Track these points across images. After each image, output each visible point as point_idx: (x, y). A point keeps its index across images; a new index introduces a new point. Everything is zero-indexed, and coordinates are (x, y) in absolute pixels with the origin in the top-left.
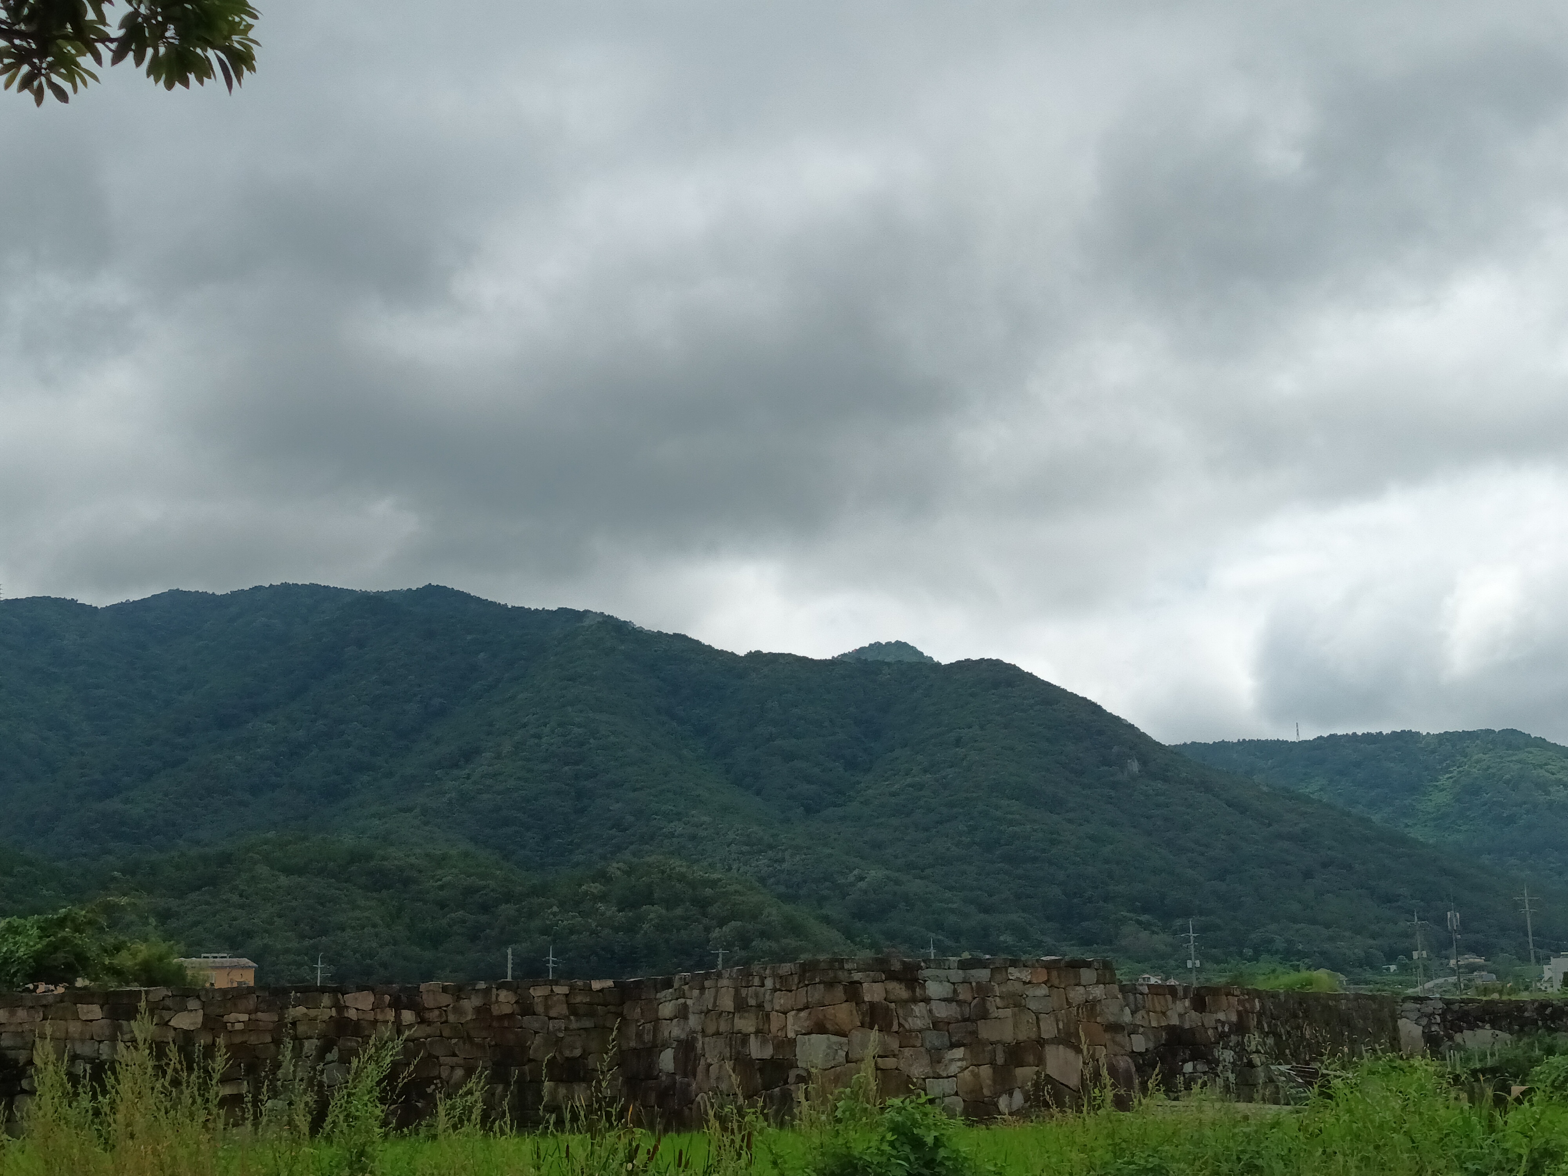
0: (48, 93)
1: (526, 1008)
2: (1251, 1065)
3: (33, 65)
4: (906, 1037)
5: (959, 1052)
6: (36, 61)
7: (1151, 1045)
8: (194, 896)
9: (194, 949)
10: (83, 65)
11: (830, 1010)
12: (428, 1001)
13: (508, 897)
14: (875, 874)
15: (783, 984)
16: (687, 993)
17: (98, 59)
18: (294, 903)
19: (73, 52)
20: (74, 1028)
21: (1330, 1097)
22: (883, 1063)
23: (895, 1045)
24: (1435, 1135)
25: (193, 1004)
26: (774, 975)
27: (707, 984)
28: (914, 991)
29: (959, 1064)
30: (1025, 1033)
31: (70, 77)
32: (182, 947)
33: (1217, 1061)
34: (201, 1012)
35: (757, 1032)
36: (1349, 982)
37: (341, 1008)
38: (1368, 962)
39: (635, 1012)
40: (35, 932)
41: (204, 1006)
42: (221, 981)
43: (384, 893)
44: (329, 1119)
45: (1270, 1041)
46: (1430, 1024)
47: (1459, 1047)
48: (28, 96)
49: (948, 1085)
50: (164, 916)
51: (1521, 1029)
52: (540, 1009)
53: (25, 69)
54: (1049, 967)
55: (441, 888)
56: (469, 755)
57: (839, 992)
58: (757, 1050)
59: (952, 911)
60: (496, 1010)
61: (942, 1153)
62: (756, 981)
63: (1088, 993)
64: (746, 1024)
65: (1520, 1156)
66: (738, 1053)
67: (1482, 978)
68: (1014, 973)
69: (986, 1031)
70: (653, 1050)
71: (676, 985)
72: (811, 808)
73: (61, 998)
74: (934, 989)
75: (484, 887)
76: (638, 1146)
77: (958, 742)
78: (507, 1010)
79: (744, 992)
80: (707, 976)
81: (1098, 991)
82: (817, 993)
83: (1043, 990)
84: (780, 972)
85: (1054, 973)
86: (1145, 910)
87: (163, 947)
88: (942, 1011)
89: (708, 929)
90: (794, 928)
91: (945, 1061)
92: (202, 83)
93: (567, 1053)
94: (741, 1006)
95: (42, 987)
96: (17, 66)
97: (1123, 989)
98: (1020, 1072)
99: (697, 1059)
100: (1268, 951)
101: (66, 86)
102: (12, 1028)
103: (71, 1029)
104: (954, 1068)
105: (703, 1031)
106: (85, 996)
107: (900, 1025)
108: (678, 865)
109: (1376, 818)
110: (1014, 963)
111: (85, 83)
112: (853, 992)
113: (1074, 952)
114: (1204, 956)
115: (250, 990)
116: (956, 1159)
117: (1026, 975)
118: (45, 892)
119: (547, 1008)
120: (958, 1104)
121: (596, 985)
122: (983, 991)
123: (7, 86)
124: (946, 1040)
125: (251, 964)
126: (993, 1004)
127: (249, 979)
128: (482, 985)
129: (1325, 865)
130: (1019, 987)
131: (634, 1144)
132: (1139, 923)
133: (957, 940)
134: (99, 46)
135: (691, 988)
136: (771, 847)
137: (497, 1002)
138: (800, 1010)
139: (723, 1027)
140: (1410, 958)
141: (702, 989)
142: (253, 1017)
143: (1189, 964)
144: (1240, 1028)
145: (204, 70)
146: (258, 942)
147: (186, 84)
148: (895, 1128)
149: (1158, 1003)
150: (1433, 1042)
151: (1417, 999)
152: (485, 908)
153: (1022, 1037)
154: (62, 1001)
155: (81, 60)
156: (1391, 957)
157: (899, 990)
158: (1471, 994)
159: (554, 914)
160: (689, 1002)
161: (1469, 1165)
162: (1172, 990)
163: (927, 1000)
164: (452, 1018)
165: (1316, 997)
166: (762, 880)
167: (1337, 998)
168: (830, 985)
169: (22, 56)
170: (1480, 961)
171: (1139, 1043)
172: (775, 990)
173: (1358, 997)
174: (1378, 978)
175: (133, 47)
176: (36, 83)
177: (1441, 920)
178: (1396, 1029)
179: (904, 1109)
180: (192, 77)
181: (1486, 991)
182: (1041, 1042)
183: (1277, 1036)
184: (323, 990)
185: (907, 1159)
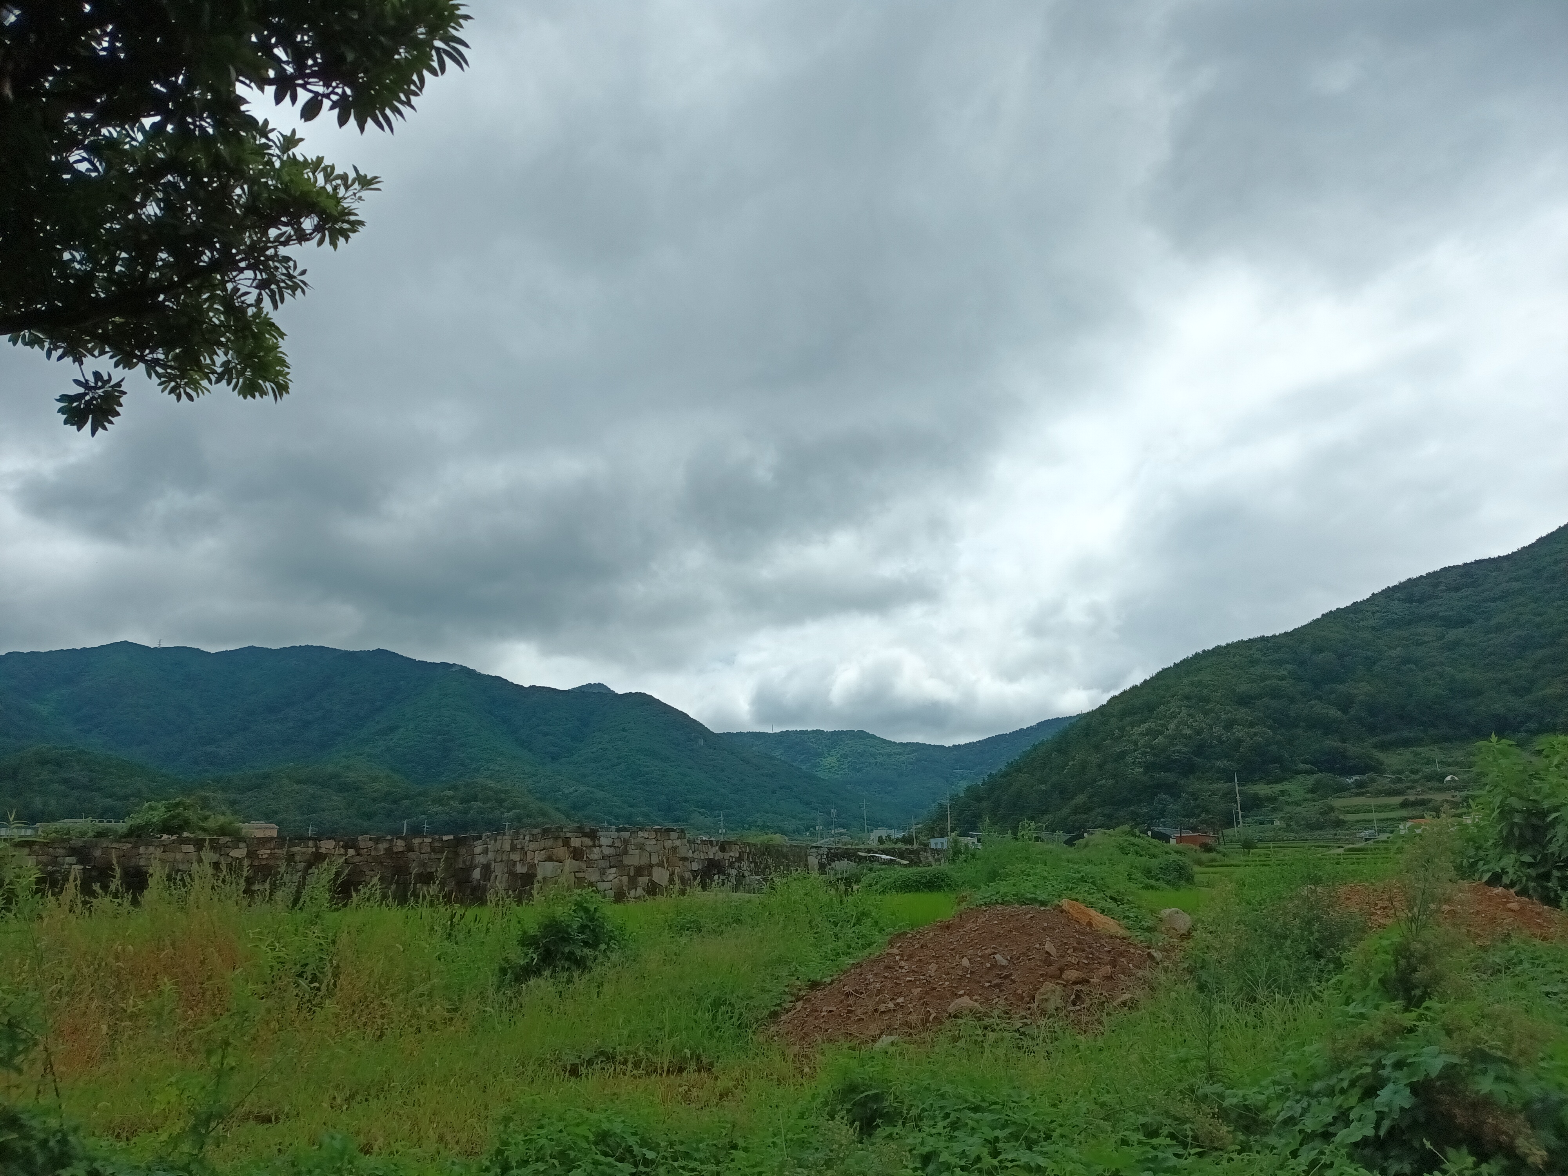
0: (184, 396)
1: (410, 848)
2: (743, 876)
3: (177, 383)
4: (590, 863)
5: (614, 870)
6: (178, 380)
7: (700, 867)
8: (249, 793)
9: (248, 819)
10: (203, 385)
11: (555, 851)
12: (362, 845)
13: (407, 797)
14: (583, 789)
15: (534, 838)
16: (488, 842)
17: (210, 382)
18: (301, 798)
19: (198, 378)
20: (179, 856)
21: (774, 889)
22: (578, 875)
23: (584, 866)
24: (818, 906)
25: (242, 845)
26: (530, 834)
27: (498, 838)
28: (594, 843)
29: (613, 875)
30: (644, 861)
31: (196, 390)
32: (241, 818)
33: (729, 875)
34: (246, 849)
35: (521, 860)
36: (789, 840)
37: (318, 848)
38: (797, 831)
39: (463, 851)
40: (163, 809)
41: (248, 846)
42: (259, 834)
43: (346, 794)
44: (302, 900)
45: (753, 865)
46: (821, 859)
47: (833, 869)
48: (173, 397)
49: (606, 885)
50: (233, 803)
51: (860, 861)
52: (417, 849)
53: (173, 384)
54: (656, 831)
55: (375, 792)
56: (393, 729)
57: (560, 842)
58: (520, 869)
59: (616, 806)
60: (395, 850)
61: (598, 915)
62: (522, 837)
63: (673, 843)
64: (515, 857)
65: (853, 915)
66: (510, 870)
67: (845, 839)
68: (641, 834)
69: (627, 860)
70: (472, 868)
71: (483, 839)
72: (554, 758)
73: (174, 842)
74: (604, 841)
75: (396, 792)
76: (456, 913)
77: (624, 730)
78: (401, 849)
79: (515, 842)
80: (498, 834)
81: (678, 843)
82: (550, 842)
83: (654, 842)
84: (533, 833)
85: (659, 834)
86: (703, 807)
87: (232, 818)
88: (607, 851)
89: (502, 813)
90: (543, 813)
91: (607, 874)
92: (262, 397)
93: (429, 870)
94: (513, 848)
95: (165, 837)
96: (169, 381)
97: (689, 841)
98: (640, 879)
99: (491, 873)
100: (755, 826)
101: (194, 394)
102: (146, 856)
103: (178, 857)
104: (611, 877)
105: (495, 860)
106: (187, 841)
107: (587, 857)
108: (491, 783)
109: (804, 767)
110: (641, 830)
111: (203, 393)
112: (566, 842)
113: (670, 826)
114: (725, 827)
115: (272, 838)
116: (604, 918)
117: (646, 835)
118: (171, 790)
119: (420, 848)
120: (612, 893)
121: (445, 838)
122: (626, 842)
123: (163, 391)
124: (608, 864)
125: (276, 827)
126: (630, 848)
127: (274, 834)
128: (389, 837)
129: (781, 788)
130: (642, 840)
131: (454, 912)
132: (699, 812)
133: (618, 820)
134: (211, 375)
135: (490, 840)
136: (534, 775)
137: (396, 845)
138: (541, 850)
139: (505, 858)
140: (815, 829)
141: (496, 840)
142: (273, 851)
143: (720, 832)
144: (740, 859)
145: (263, 393)
146: (280, 817)
147: (254, 397)
148: (577, 904)
149: (704, 848)
150: (822, 867)
151: (816, 847)
152: (395, 802)
153: (642, 864)
154: (173, 843)
155: (201, 382)
156: (807, 829)
157: (588, 841)
158: (840, 846)
159: (429, 805)
160: (489, 846)
161: (830, 919)
162: (711, 843)
163: (600, 846)
164: (373, 853)
165: (773, 846)
166: (529, 791)
167: (782, 846)
168: (556, 839)
169: (171, 377)
170: (845, 831)
171: (695, 866)
172: (530, 841)
173: (791, 846)
174: (801, 838)
175: (226, 378)
176: (178, 391)
177: (829, 813)
178: (807, 860)
179: (582, 895)
180: (257, 394)
181: (845, 844)
182: (651, 866)
183: (756, 863)
184: (310, 839)
185: (581, 918)
